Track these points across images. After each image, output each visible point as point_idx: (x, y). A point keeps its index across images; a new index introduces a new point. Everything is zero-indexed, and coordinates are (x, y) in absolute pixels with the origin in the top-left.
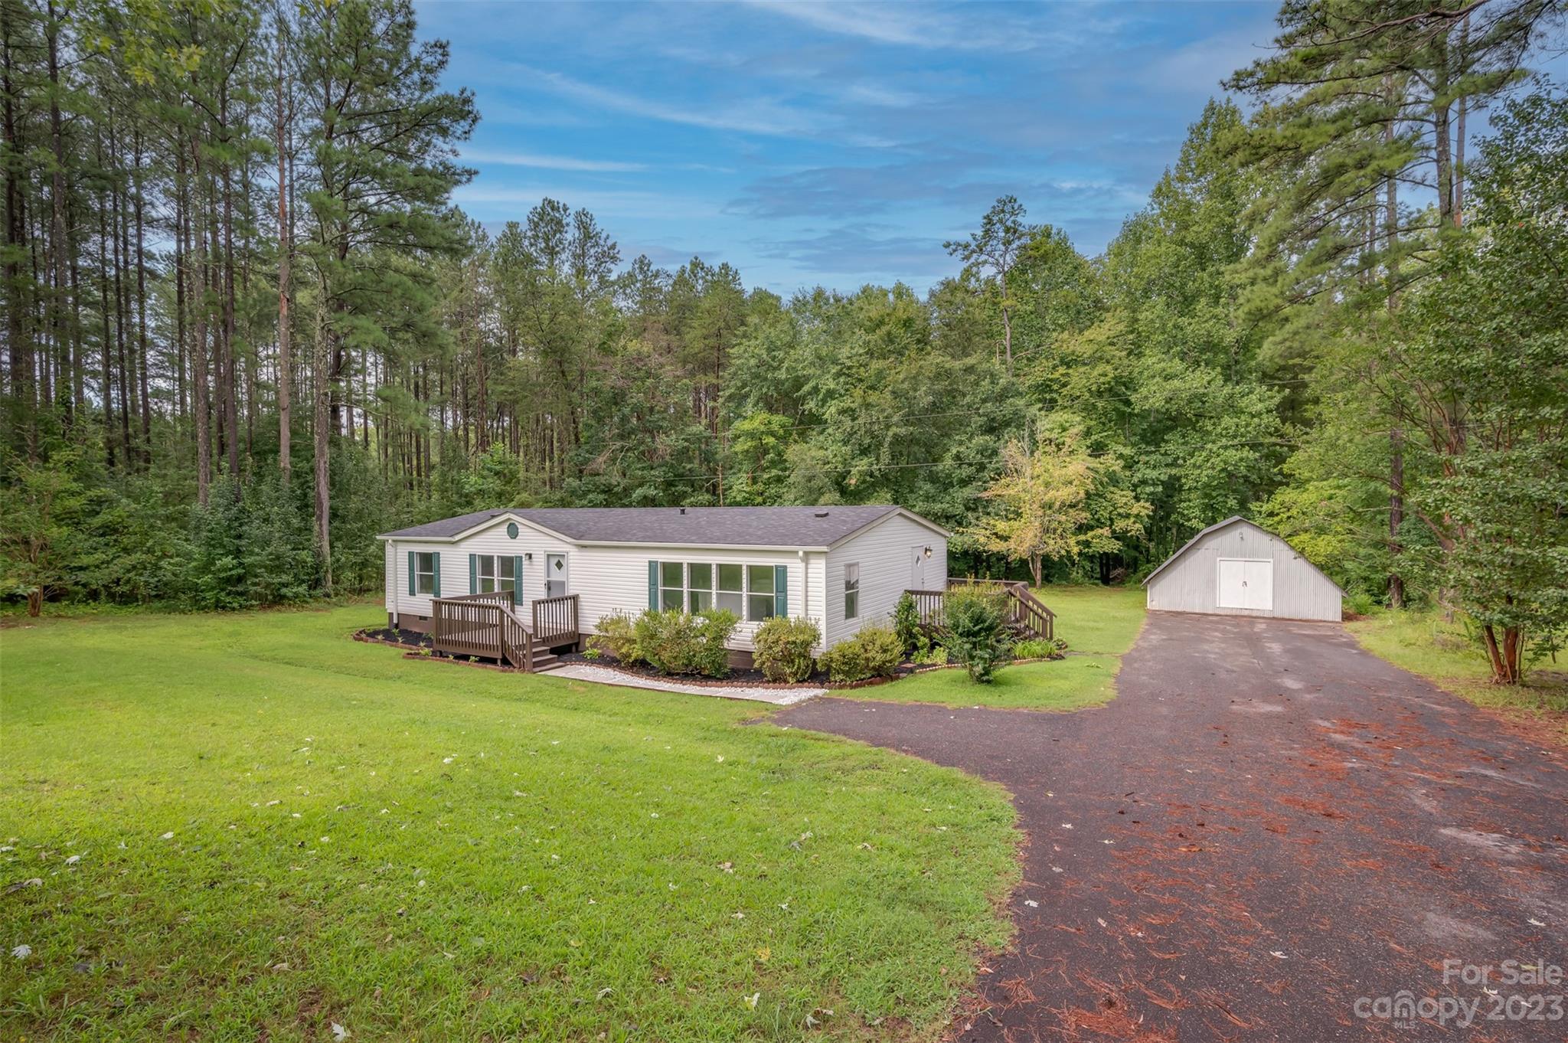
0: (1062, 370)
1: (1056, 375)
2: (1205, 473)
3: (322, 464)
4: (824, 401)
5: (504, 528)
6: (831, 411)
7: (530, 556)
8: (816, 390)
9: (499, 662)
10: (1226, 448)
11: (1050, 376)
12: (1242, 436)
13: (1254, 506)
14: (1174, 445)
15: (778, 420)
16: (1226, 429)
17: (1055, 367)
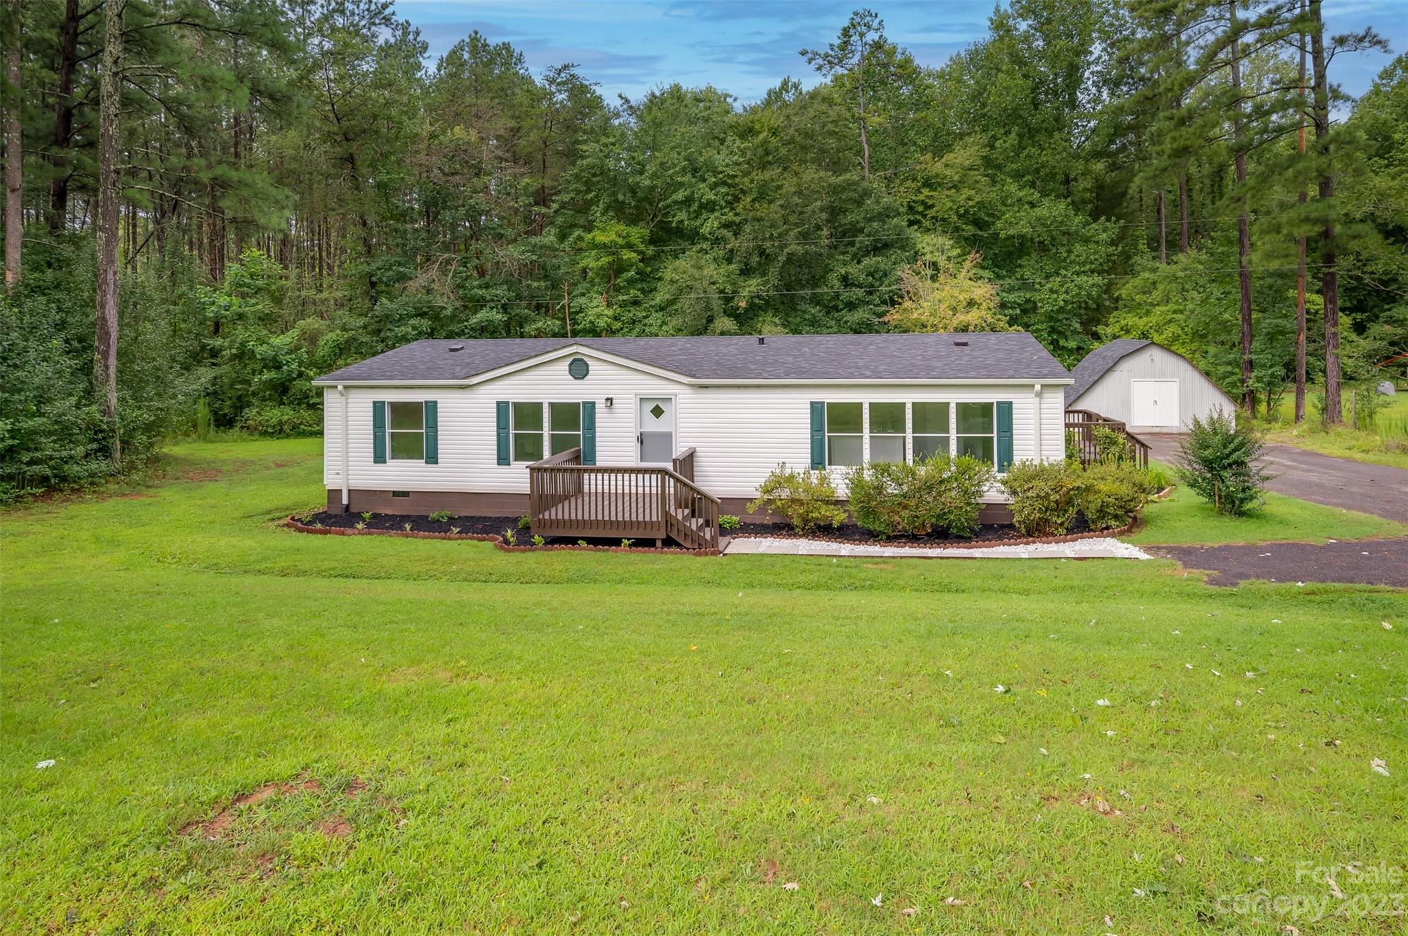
0: (926, 192)
1: (921, 197)
2: (1061, 297)
3: (110, 276)
4: (697, 214)
5: (564, 366)
6: (710, 224)
7: (610, 400)
8: (688, 201)
9: (659, 544)
10: (1078, 274)
11: (914, 198)
12: (1091, 263)
13: (1100, 329)
14: (1029, 268)
15: (637, 233)
16: (1078, 256)
17: (919, 191)
